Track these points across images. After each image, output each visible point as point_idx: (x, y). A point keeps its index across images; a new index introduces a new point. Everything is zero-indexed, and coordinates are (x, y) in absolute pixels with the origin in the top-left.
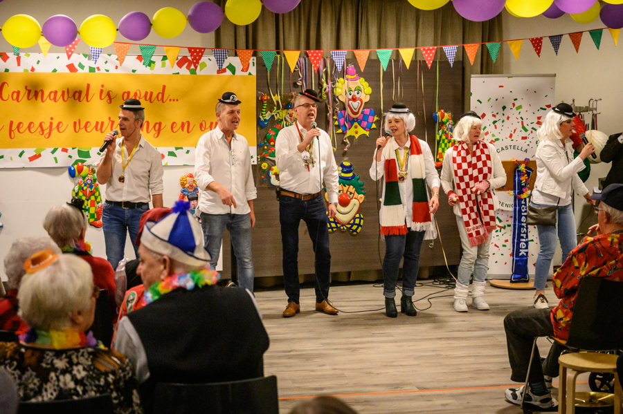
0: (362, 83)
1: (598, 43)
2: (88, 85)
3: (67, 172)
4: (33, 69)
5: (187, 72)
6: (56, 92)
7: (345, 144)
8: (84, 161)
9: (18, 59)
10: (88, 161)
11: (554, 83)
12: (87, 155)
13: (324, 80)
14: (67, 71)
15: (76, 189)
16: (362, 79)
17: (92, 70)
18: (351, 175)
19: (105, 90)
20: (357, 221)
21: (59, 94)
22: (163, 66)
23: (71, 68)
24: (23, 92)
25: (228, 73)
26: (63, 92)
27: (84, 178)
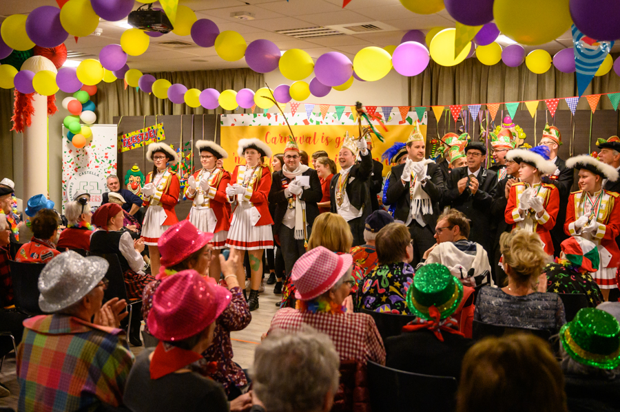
2: (315, 133)
4: (284, 123)
9: (276, 117)
14: (303, 124)
17: (318, 123)
19: (325, 136)
24: (278, 138)
25: (407, 123)
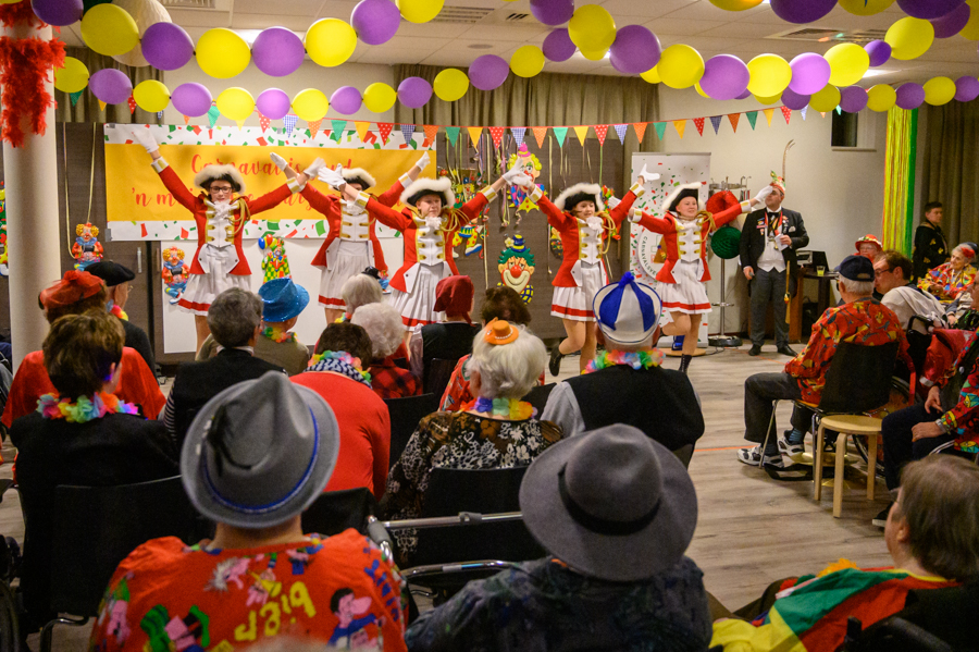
0: (533, 159)
1: (753, 124)
3: (257, 244)
4: (224, 142)
5: (372, 147)
6: (246, 165)
7: (516, 218)
8: (273, 233)
9: (210, 132)
10: (277, 233)
11: (709, 161)
12: (276, 227)
13: (498, 157)
14: (258, 144)
15: (266, 260)
16: (533, 156)
17: (281, 143)
18: (522, 247)
20: (528, 292)
21: (250, 167)
22: (349, 140)
23: (261, 141)
25: (410, 147)
26: (254, 165)
27: (273, 250)
